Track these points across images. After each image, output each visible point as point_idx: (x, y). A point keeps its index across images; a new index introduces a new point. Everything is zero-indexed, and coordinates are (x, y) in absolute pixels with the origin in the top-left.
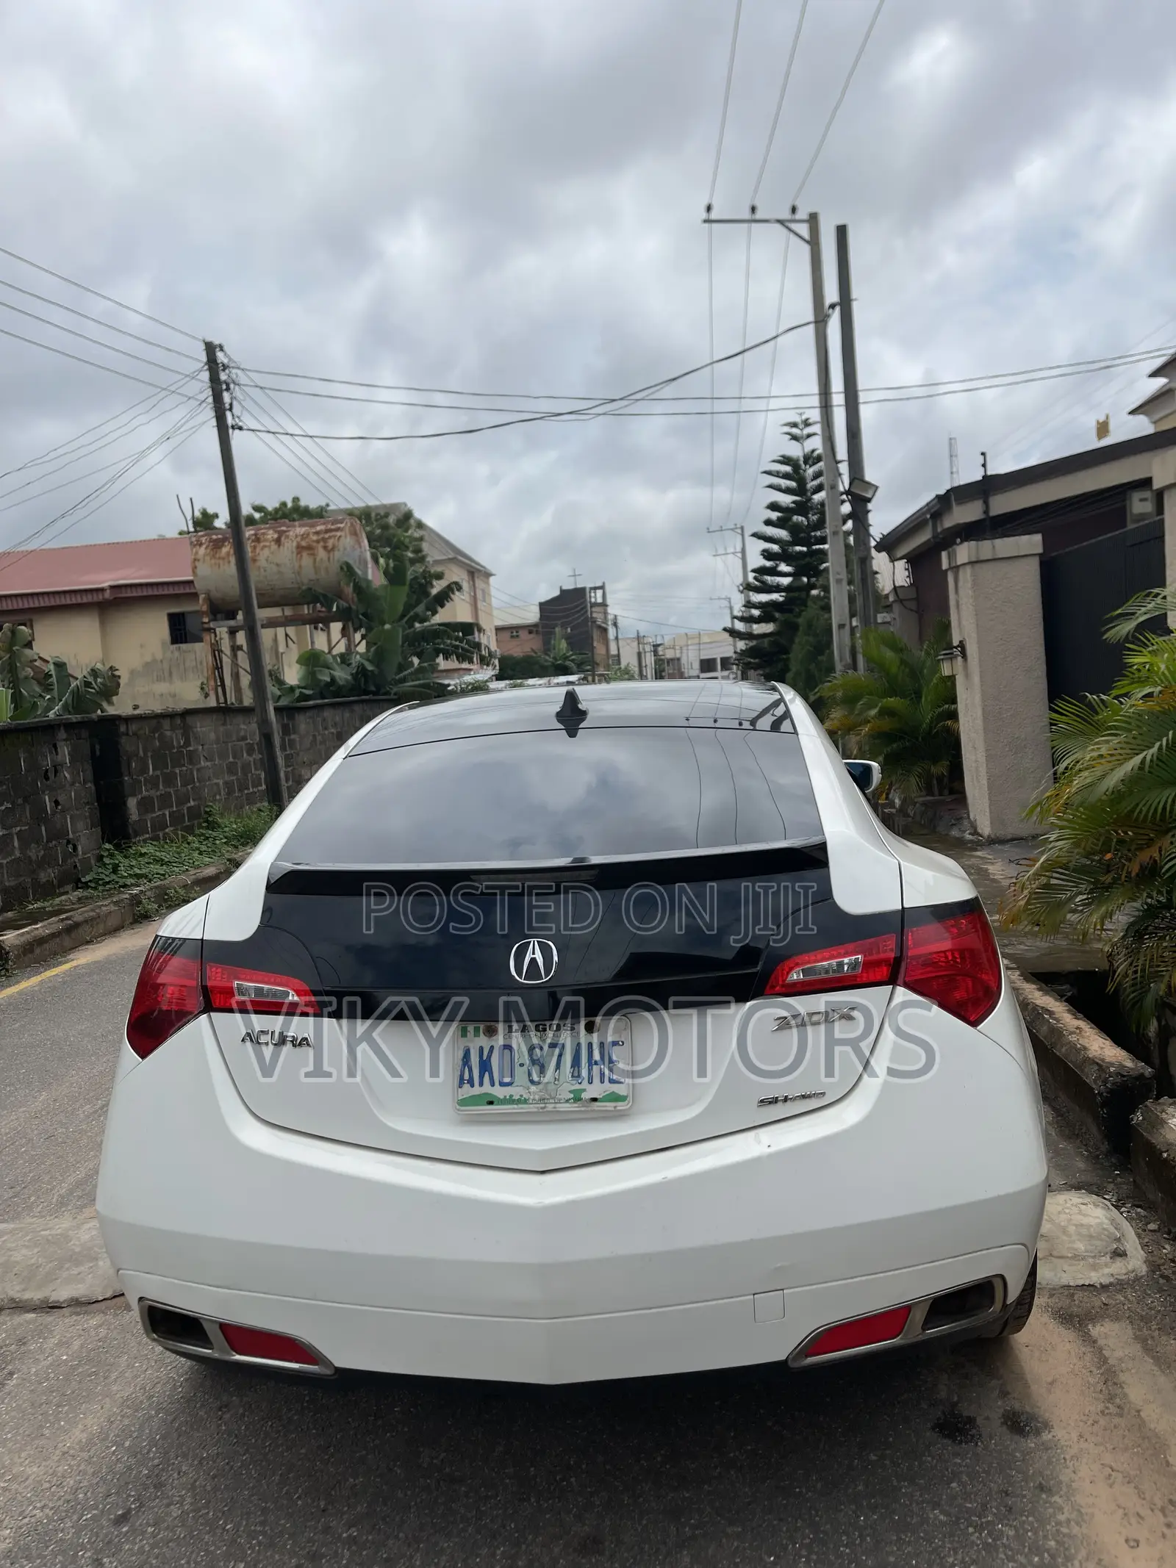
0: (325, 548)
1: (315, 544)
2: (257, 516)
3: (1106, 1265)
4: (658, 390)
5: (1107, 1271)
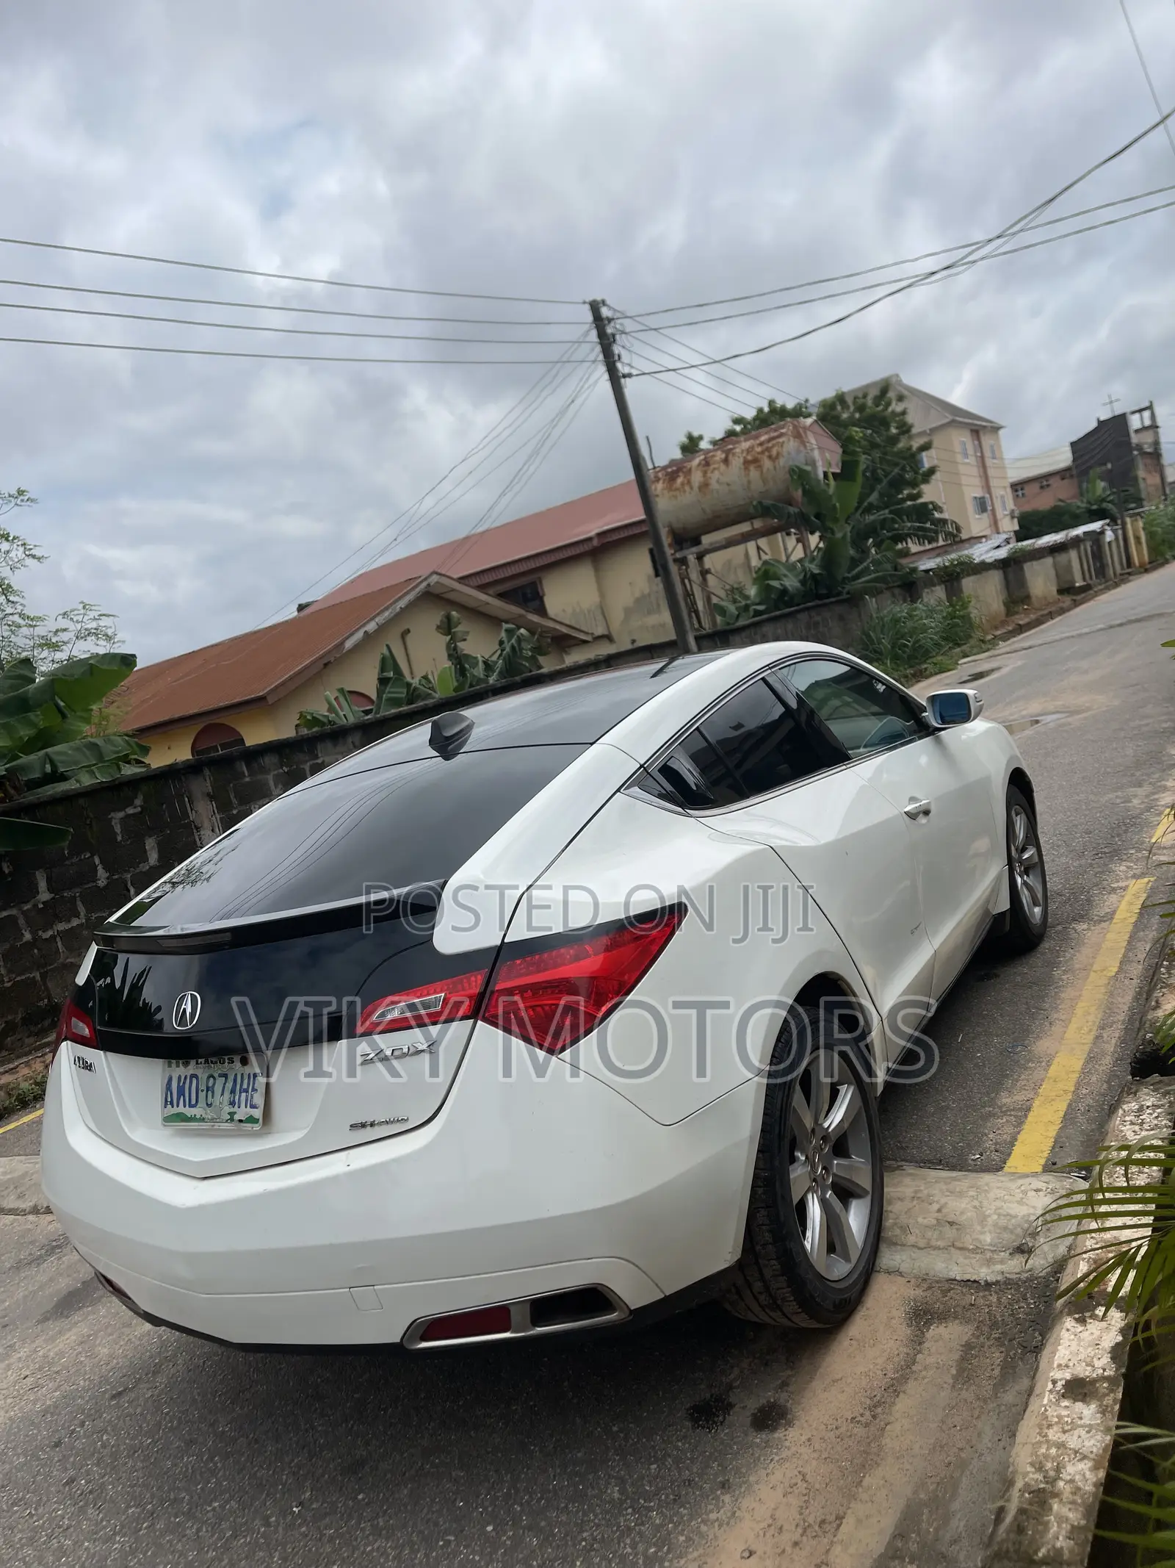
0: (770, 457)
1: (759, 456)
2: (738, 428)
3: (1002, 1262)
4: (1036, 217)
5: (998, 1267)
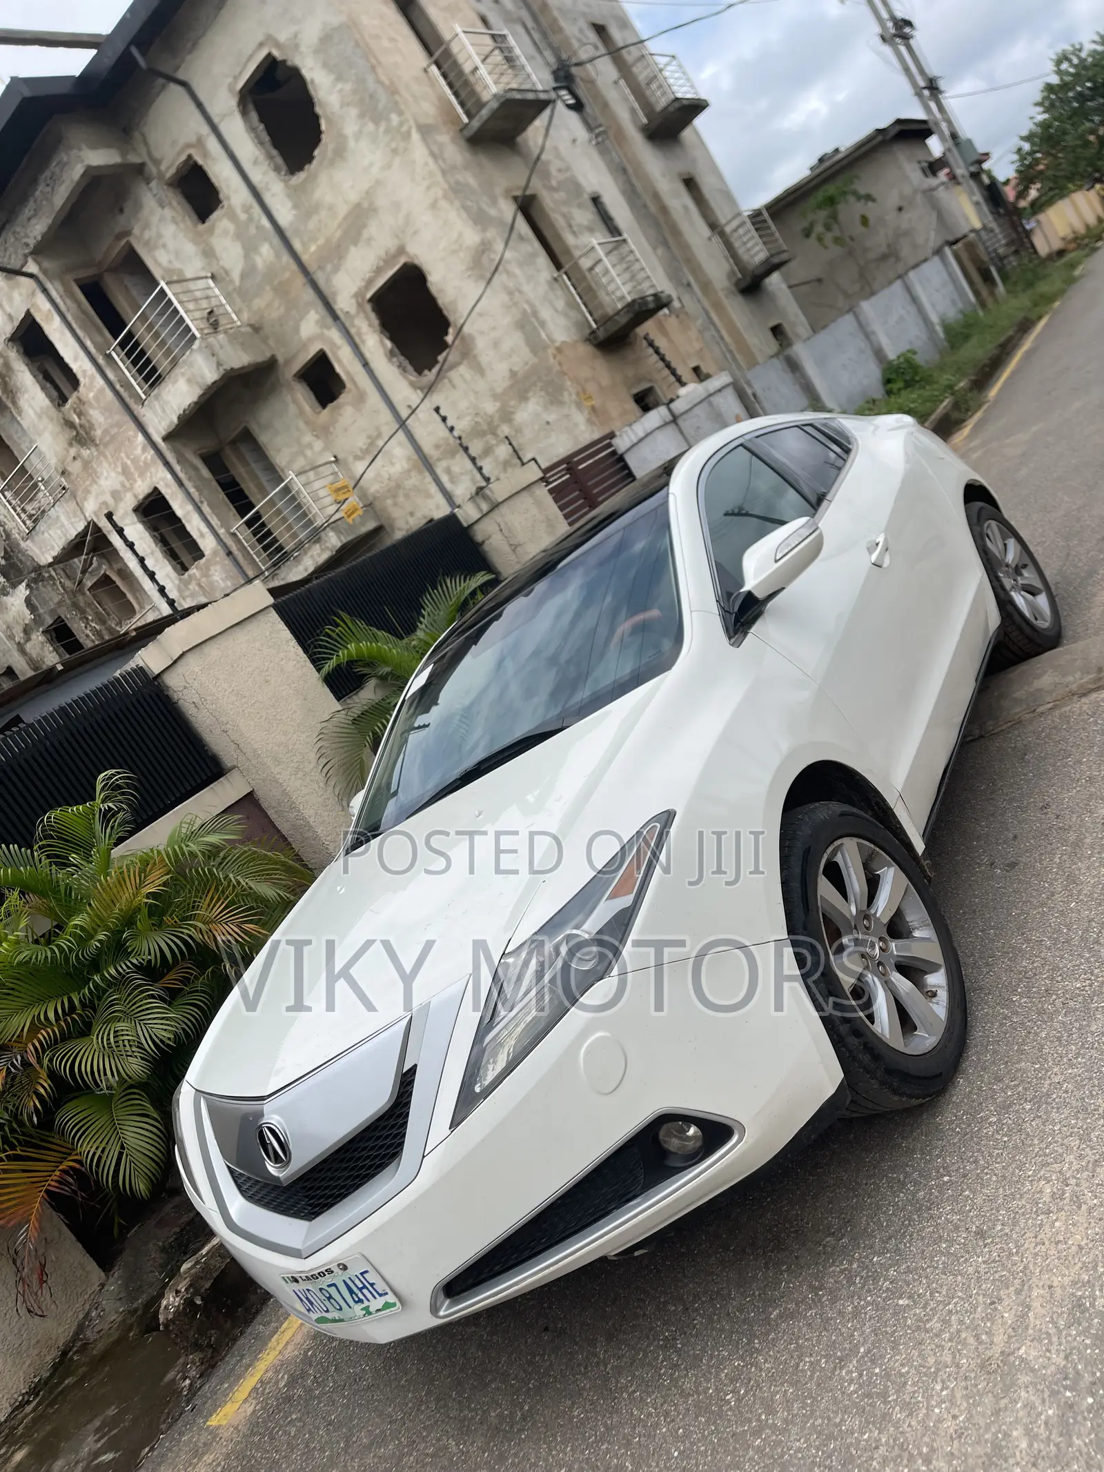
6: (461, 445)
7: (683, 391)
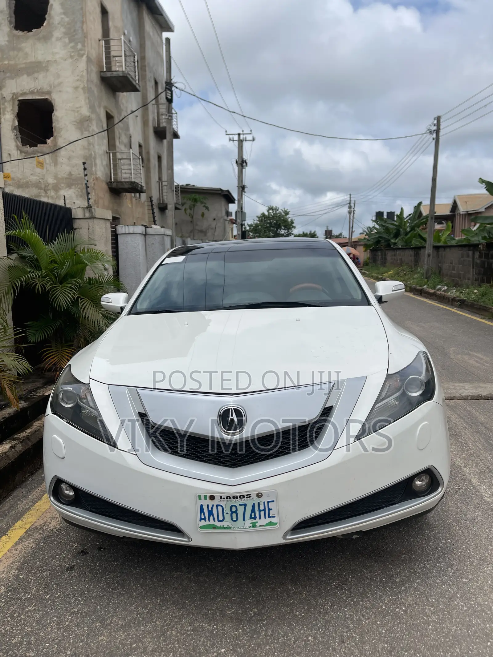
6: (86, 184)
7: (154, 226)
